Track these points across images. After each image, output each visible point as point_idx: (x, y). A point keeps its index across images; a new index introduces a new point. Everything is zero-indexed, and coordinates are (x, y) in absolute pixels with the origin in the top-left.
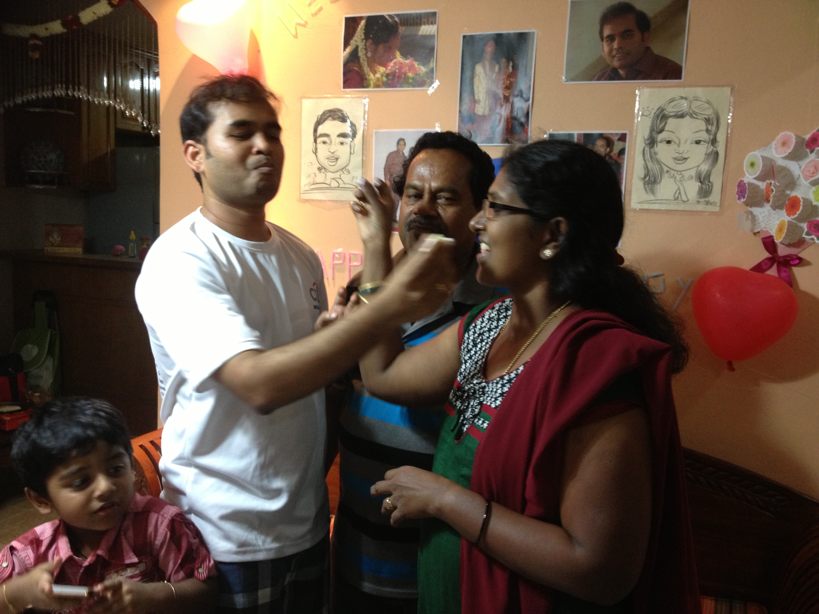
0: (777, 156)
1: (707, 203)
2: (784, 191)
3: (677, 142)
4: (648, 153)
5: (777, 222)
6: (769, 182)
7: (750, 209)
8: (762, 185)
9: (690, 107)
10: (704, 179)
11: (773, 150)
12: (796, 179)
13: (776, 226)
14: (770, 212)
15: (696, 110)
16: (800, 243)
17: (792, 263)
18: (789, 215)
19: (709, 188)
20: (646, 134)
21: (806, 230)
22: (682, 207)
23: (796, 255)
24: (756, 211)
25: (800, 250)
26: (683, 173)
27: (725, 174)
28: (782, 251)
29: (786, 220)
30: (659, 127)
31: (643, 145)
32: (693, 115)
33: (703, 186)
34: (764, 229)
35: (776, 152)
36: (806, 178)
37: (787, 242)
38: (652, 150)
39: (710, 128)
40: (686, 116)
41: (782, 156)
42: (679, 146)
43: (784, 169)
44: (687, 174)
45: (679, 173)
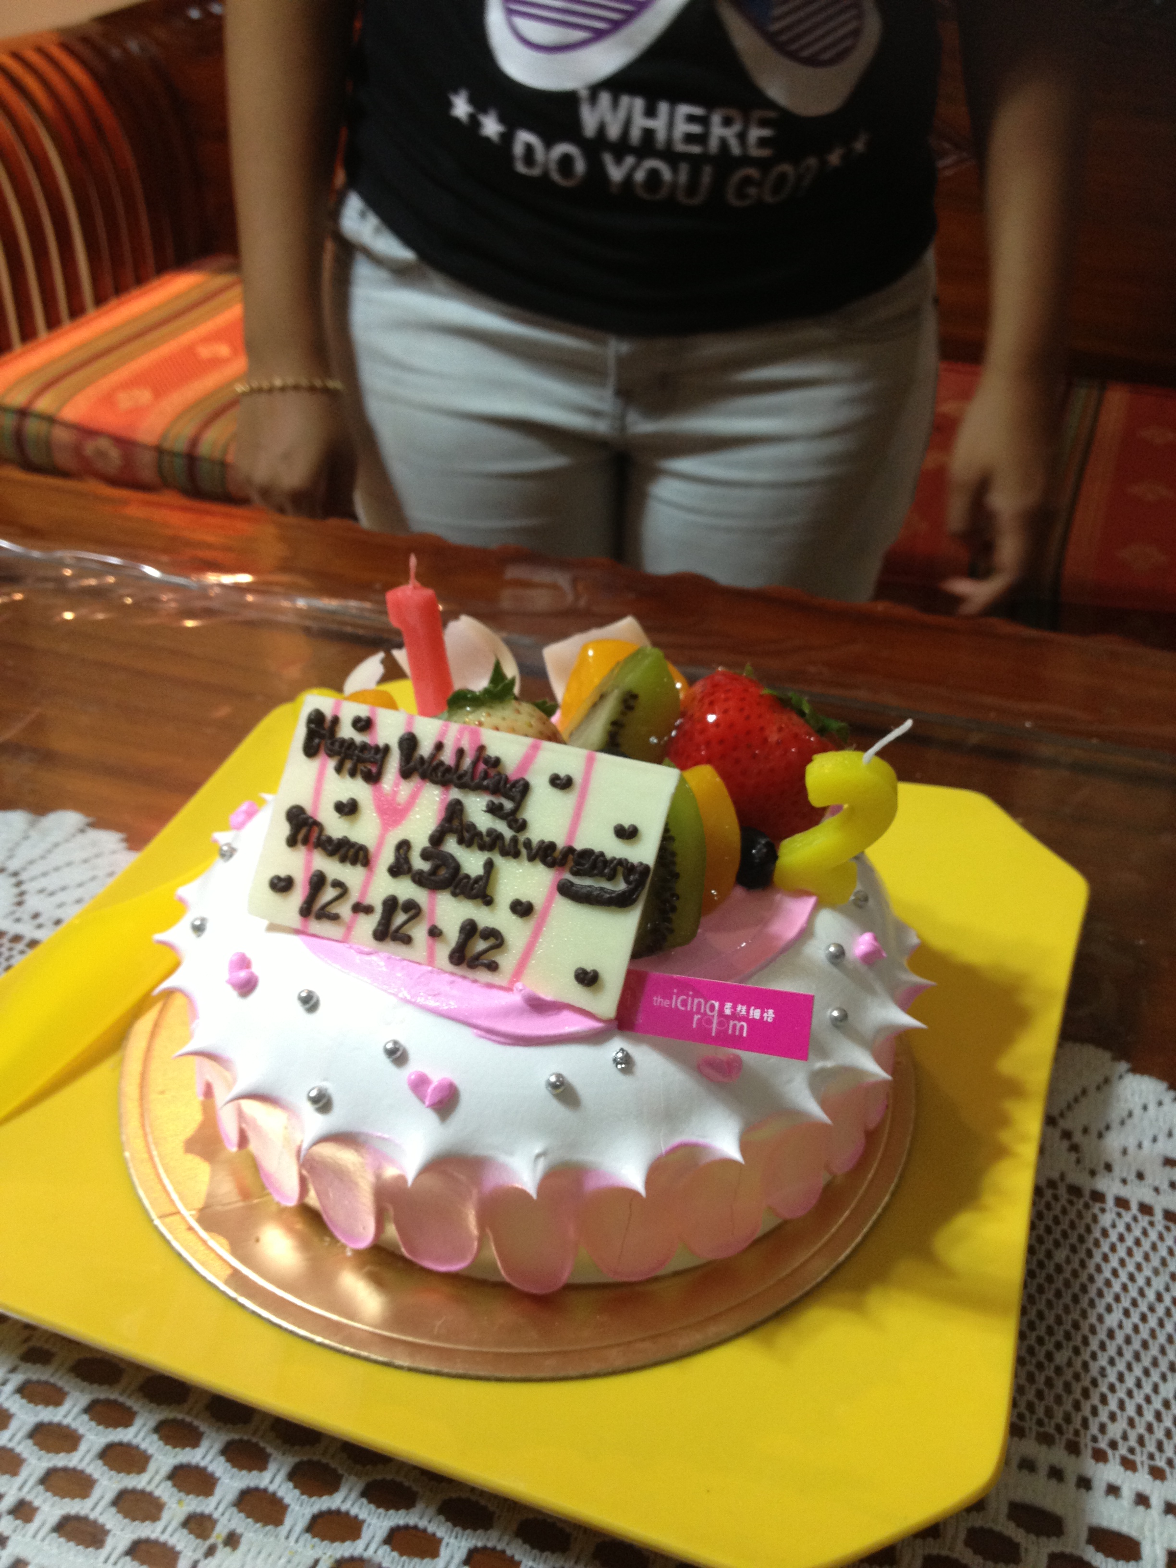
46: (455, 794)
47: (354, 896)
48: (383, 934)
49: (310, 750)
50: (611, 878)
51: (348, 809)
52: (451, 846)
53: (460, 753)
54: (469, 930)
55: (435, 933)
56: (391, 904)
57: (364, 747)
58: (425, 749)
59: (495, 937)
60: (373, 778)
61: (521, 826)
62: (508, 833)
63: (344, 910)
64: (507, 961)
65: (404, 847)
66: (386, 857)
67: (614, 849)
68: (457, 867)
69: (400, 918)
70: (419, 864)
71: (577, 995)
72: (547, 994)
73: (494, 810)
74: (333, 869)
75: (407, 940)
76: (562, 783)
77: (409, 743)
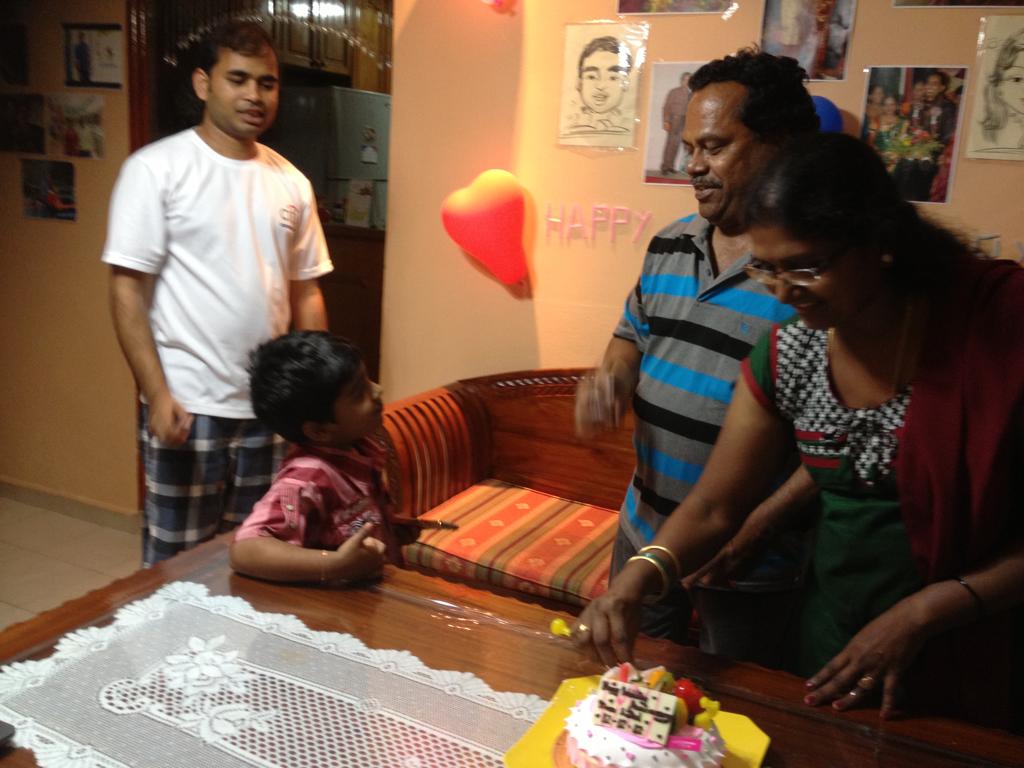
4: (992, 92)
20: (991, 70)
30: (1007, 61)
31: (986, 83)
38: (997, 89)
46: (633, 699)
47: (613, 719)
48: (619, 726)
49: (603, 689)
50: (664, 717)
51: (611, 701)
52: (633, 709)
53: (634, 691)
54: (636, 726)
55: (629, 727)
56: (620, 721)
57: (615, 689)
58: (627, 690)
59: (641, 727)
60: (616, 695)
61: (646, 706)
62: (644, 707)
63: (611, 721)
64: (643, 732)
65: (623, 709)
66: (619, 711)
67: (665, 712)
68: (634, 714)
69: (622, 723)
70: (626, 713)
71: (657, 740)
73: (642, 703)
74: (608, 713)
75: (624, 728)
76: (655, 698)
77: (624, 689)
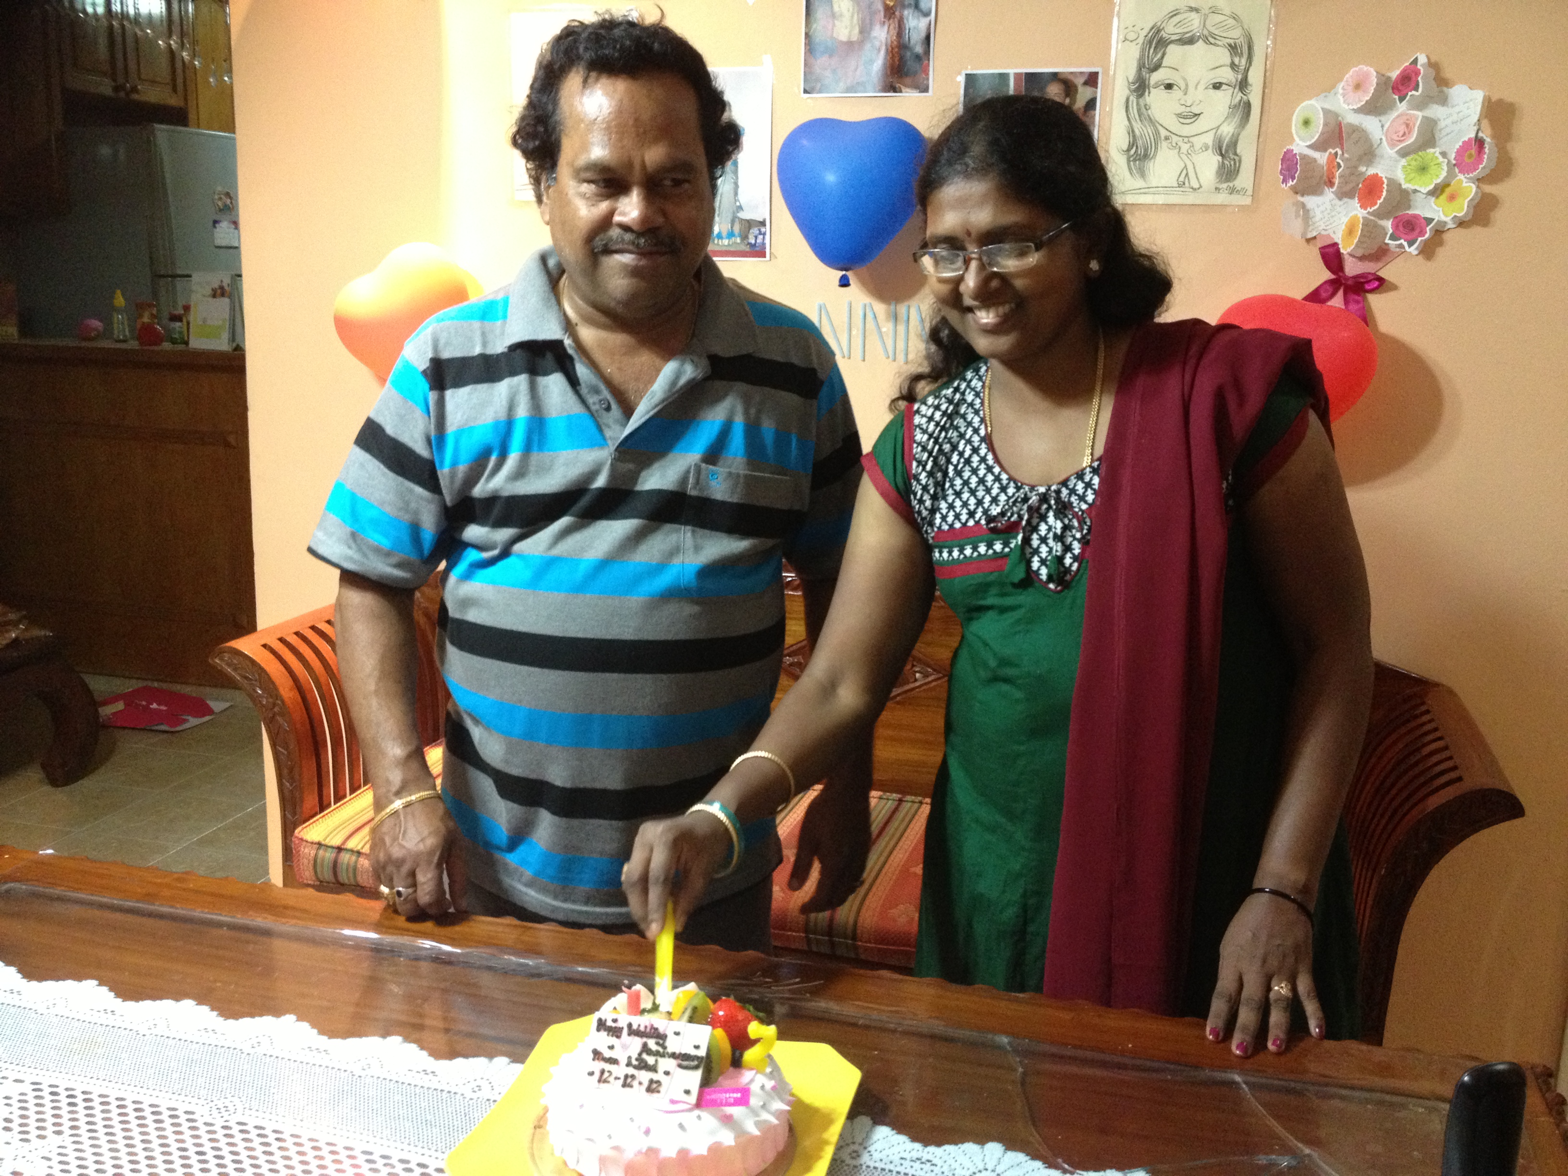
0: (1346, 106)
1: (1232, 191)
2: (1356, 167)
3: (1183, 87)
4: (1135, 104)
5: (1345, 220)
6: (1333, 152)
7: (1300, 198)
8: (1322, 158)
9: (1204, 26)
10: (1227, 151)
11: (1341, 98)
12: (1375, 146)
13: (1343, 227)
14: (1333, 202)
15: (1213, 30)
16: (1381, 254)
17: (1367, 287)
18: (1363, 206)
19: (1235, 164)
20: (1132, 74)
21: (1391, 231)
22: (1191, 199)
23: (1375, 274)
24: (1310, 201)
25: (1380, 265)
26: (1191, 139)
27: (1261, 140)
28: (1352, 268)
29: (1360, 216)
30: (1152, 59)
31: (1127, 92)
32: (1209, 39)
33: (1226, 162)
34: (1323, 233)
35: (1344, 102)
36: (1392, 145)
37: (1359, 253)
38: (1141, 101)
39: (1236, 60)
40: (1198, 40)
41: (1355, 107)
42: (1185, 94)
43: (1356, 129)
44: (1198, 142)
45: (1186, 140)
46: (645, 1040)
47: (614, 1075)
48: (625, 1085)
49: (598, 1030)
50: (693, 1060)
51: (611, 1047)
52: (645, 1056)
53: (646, 1027)
54: (651, 1081)
55: (640, 1083)
56: (626, 1077)
57: (616, 1027)
58: (635, 1027)
59: (659, 1083)
60: (618, 1037)
61: (665, 1048)
62: (661, 1050)
63: (611, 1079)
64: (662, 1089)
65: (630, 1058)
66: (623, 1061)
67: (693, 1052)
68: (646, 1062)
69: (629, 1080)
70: (634, 1062)
72: (676, 1099)
73: (657, 1044)
74: (607, 1067)
75: (631, 1086)
76: (678, 1033)
77: (630, 1026)
